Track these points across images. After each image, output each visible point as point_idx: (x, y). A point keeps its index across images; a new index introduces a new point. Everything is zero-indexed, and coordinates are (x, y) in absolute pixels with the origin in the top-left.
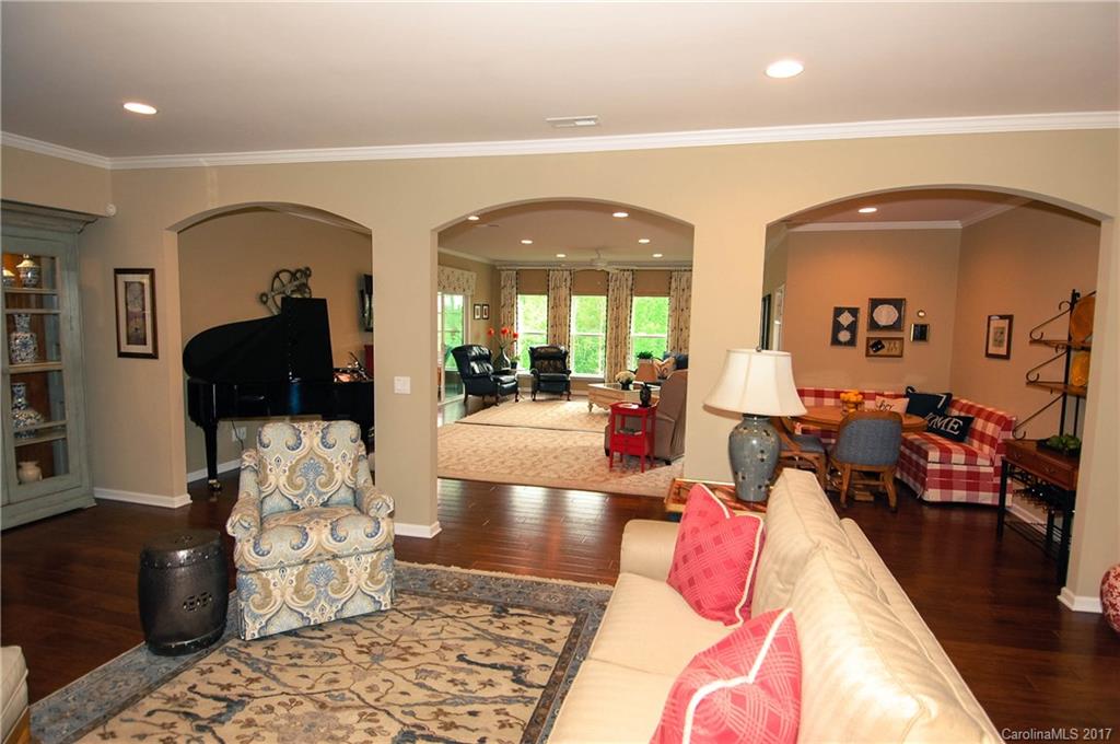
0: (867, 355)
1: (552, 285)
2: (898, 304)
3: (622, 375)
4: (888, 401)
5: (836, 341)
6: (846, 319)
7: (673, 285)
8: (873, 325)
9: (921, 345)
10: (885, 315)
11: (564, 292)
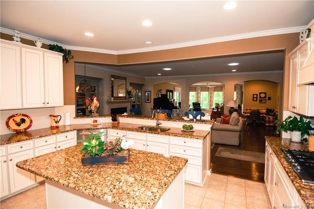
0: (259, 102)
1: (197, 90)
2: (265, 93)
3: (212, 107)
4: (263, 111)
5: (253, 100)
6: (255, 96)
7: (223, 89)
8: (260, 97)
9: (269, 101)
10: (263, 95)
11: (199, 91)
